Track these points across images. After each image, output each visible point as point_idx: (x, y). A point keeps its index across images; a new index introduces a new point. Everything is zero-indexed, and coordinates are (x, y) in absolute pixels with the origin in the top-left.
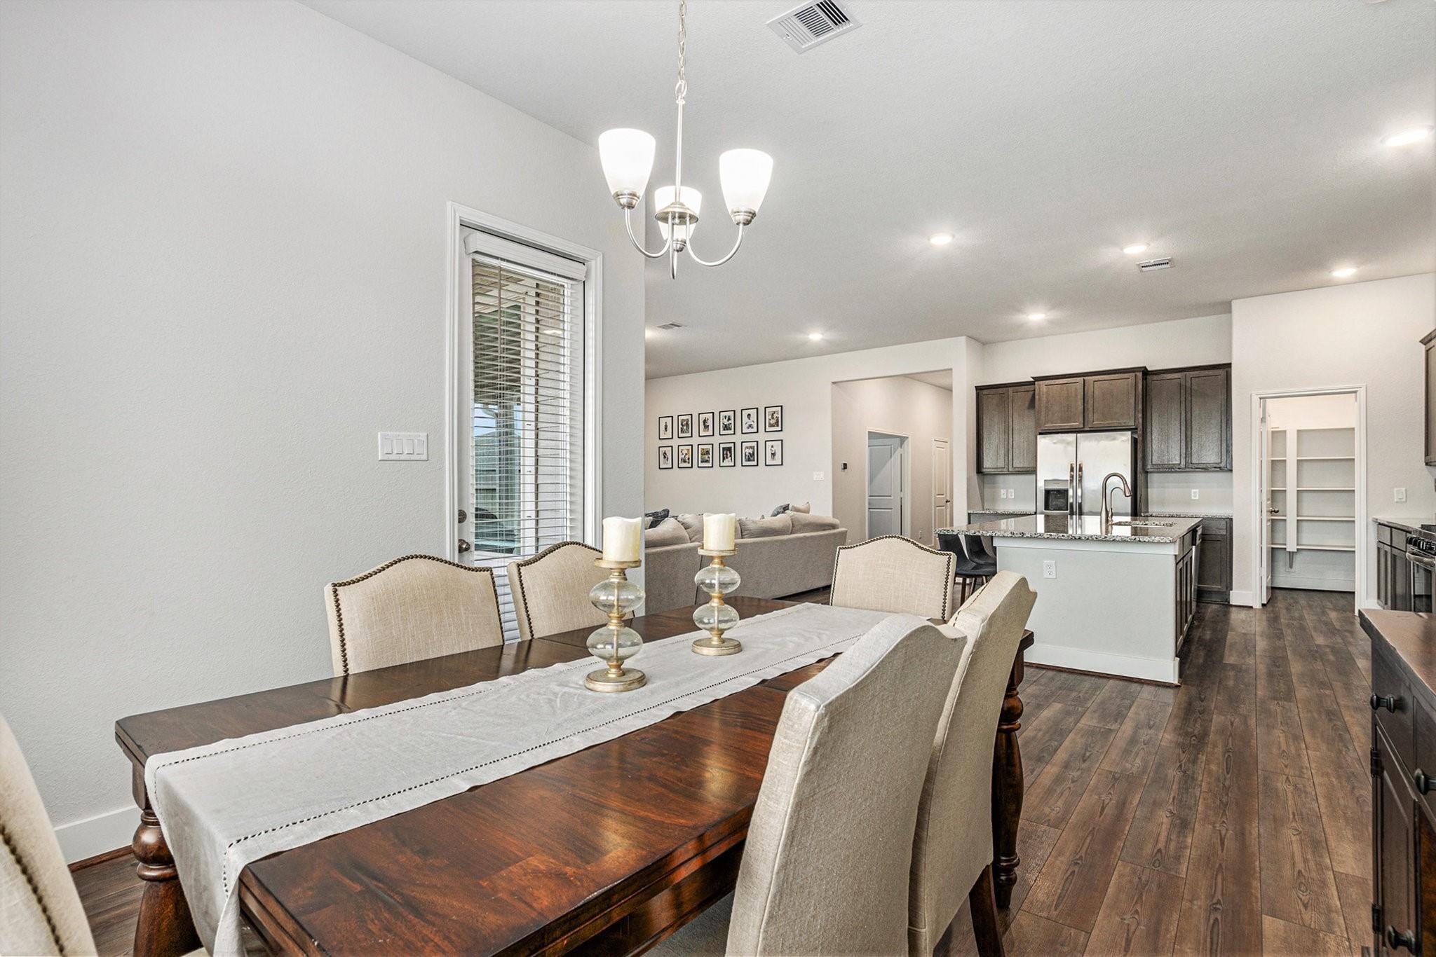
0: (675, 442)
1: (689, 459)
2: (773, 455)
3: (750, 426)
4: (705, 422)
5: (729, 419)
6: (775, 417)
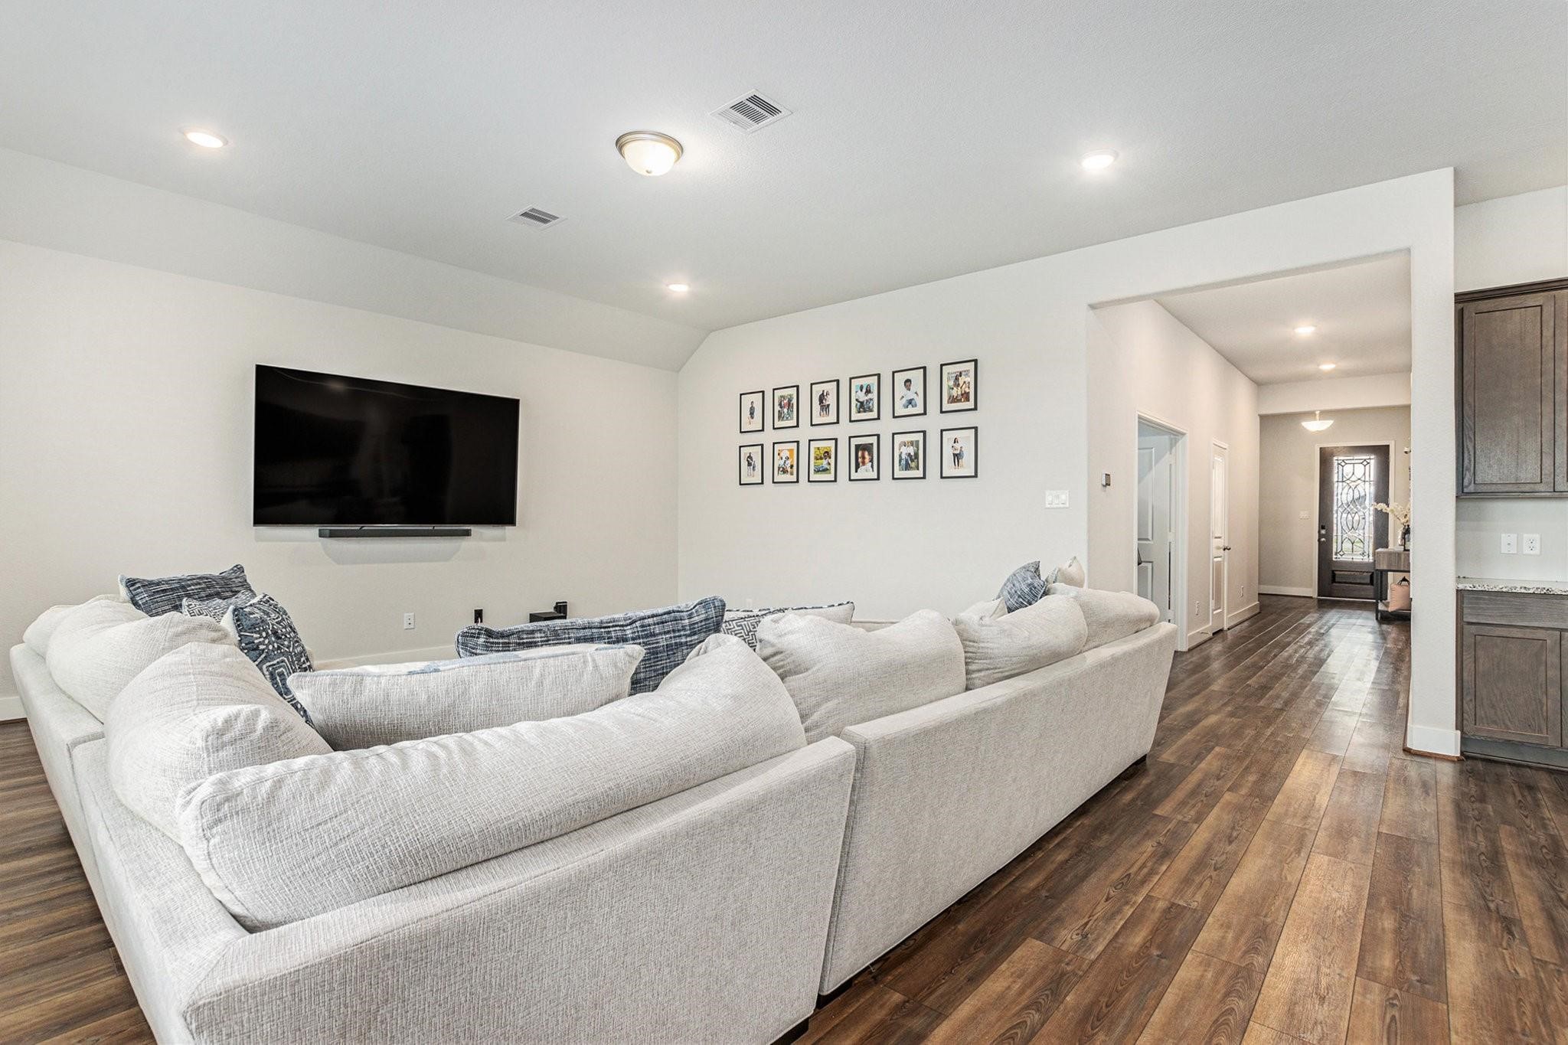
0: (768, 437)
1: (792, 467)
2: (957, 457)
3: (910, 402)
4: (822, 398)
5: (868, 391)
6: (961, 383)
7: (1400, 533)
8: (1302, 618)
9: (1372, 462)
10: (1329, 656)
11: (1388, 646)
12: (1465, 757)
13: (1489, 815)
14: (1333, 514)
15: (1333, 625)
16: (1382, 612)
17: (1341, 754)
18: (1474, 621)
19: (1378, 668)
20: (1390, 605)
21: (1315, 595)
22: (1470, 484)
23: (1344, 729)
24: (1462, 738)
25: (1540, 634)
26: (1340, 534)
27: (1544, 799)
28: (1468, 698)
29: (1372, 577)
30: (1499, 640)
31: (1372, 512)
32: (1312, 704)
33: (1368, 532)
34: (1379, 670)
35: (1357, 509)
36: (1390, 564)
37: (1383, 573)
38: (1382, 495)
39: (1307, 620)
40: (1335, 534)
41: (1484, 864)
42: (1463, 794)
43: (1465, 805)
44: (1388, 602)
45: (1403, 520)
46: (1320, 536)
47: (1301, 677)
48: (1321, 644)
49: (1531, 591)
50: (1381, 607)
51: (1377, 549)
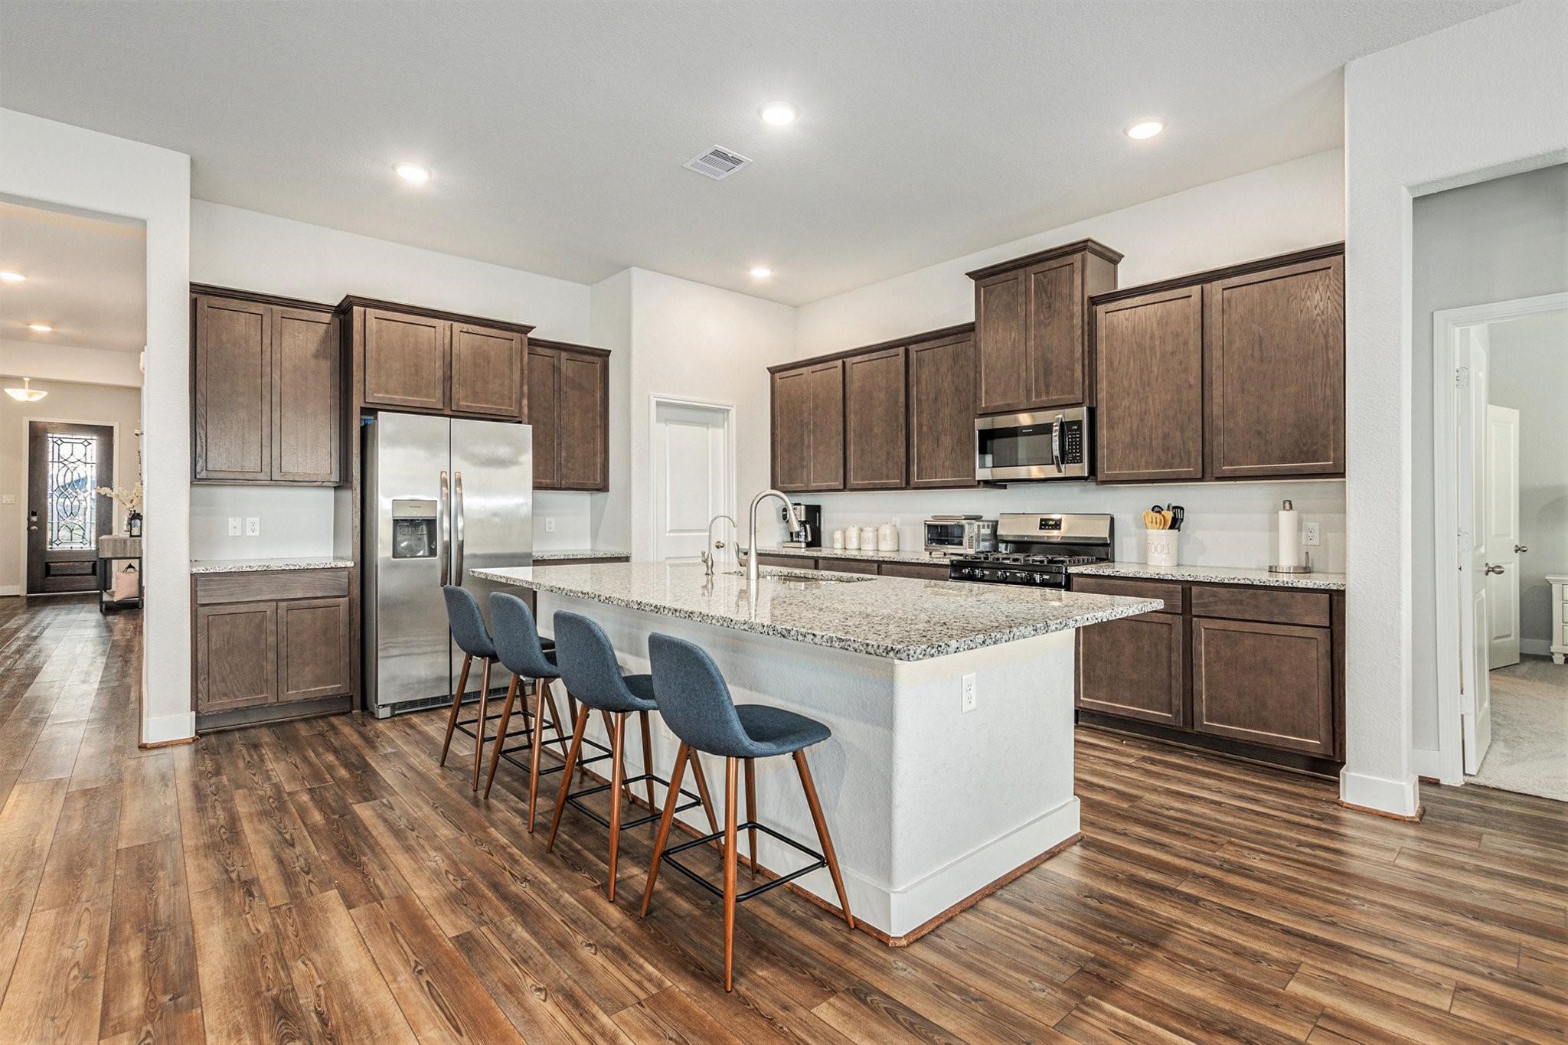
7: (126, 519)
8: (7, 622)
9: (94, 443)
10: (44, 664)
11: (116, 638)
12: (200, 735)
13: (225, 786)
14: (46, 499)
15: (49, 624)
16: (107, 603)
17: (65, 775)
18: (208, 602)
19: (106, 664)
20: (116, 594)
21: (23, 592)
22: (202, 470)
23: (67, 744)
24: (196, 717)
25: (262, 607)
26: (55, 521)
27: (267, 753)
28: (202, 678)
29: (94, 566)
30: (228, 618)
31: (94, 496)
32: (24, 726)
33: (88, 517)
34: (107, 667)
35: (76, 493)
36: (115, 551)
37: (107, 562)
38: (106, 478)
39: (13, 624)
40: (49, 520)
41: (224, 837)
42: (201, 774)
43: (204, 783)
44: (114, 592)
45: (129, 505)
46: (30, 523)
47: (9, 695)
48: (33, 650)
49: (254, 569)
50: (106, 598)
51: (101, 536)
